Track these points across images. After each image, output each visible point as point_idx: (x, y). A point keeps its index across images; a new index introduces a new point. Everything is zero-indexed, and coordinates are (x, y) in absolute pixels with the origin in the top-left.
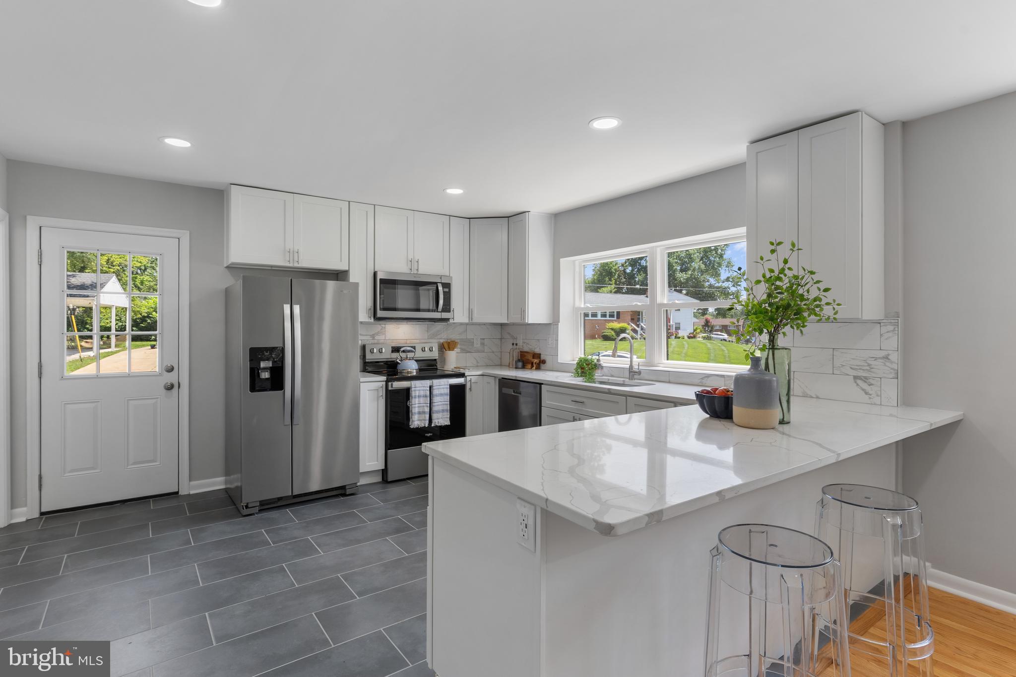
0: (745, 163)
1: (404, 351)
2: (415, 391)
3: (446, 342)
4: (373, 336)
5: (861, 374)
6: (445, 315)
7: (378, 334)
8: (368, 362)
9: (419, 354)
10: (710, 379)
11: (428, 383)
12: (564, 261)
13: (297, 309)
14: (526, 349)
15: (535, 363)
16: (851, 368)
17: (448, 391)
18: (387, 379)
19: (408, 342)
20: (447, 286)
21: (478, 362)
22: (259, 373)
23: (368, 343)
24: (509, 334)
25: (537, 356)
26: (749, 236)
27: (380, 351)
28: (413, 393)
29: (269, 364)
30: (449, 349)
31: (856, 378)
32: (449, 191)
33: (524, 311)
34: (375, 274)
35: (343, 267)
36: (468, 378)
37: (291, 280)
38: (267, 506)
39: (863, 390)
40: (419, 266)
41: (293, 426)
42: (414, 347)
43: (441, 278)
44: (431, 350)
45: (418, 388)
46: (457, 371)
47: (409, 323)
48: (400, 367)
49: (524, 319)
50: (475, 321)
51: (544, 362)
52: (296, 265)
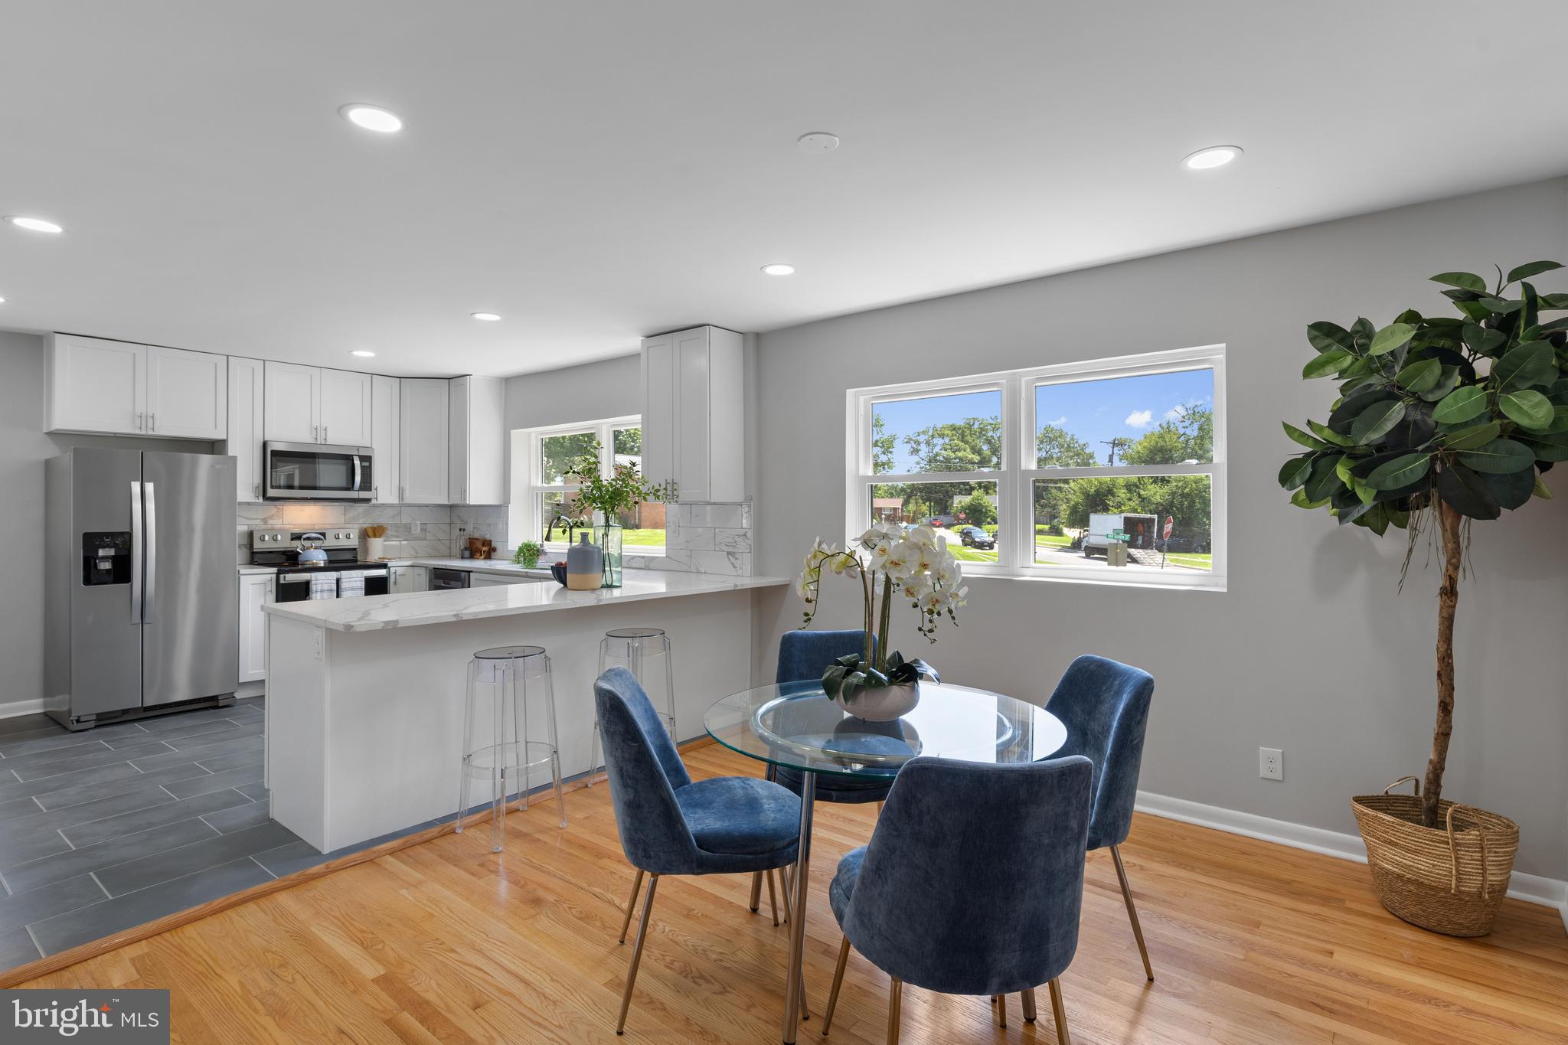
0: (640, 354)
1: (308, 539)
2: (316, 584)
3: (371, 527)
4: (265, 520)
5: (731, 550)
6: (364, 495)
7: (271, 517)
8: (257, 553)
9: (331, 542)
10: (634, 560)
11: (334, 575)
12: (515, 434)
13: (150, 487)
14: (477, 535)
15: (484, 552)
16: (726, 545)
17: (363, 584)
18: (278, 570)
19: (316, 527)
20: (367, 459)
21: (417, 553)
22: (96, 564)
23: (257, 528)
24: (459, 517)
25: (487, 543)
26: (643, 423)
27: (275, 539)
28: (313, 587)
29: (111, 552)
30: (375, 536)
31: (728, 553)
32: (356, 353)
33: (465, 490)
34: (265, 445)
35: (219, 435)
36: (392, 570)
37: (142, 453)
38: (107, 720)
39: (733, 564)
40: (328, 435)
41: (145, 626)
42: (324, 534)
43: (358, 450)
44: (348, 537)
45: (320, 582)
46: (380, 561)
47: (317, 504)
48: (301, 558)
49: (465, 499)
50: (407, 501)
51: (494, 550)
52: (150, 432)
